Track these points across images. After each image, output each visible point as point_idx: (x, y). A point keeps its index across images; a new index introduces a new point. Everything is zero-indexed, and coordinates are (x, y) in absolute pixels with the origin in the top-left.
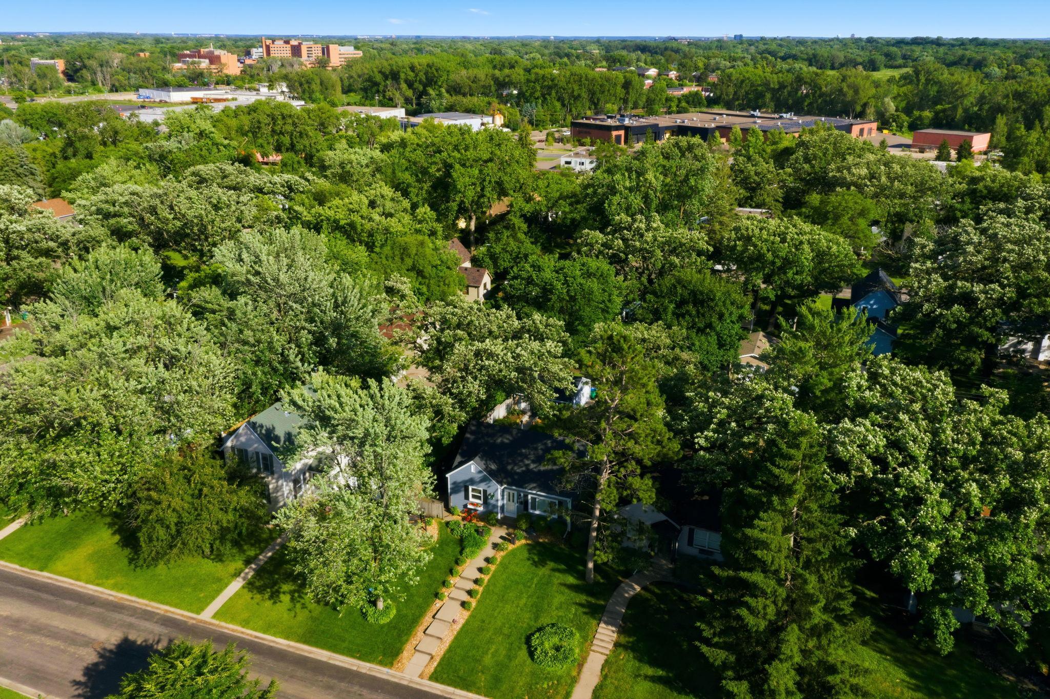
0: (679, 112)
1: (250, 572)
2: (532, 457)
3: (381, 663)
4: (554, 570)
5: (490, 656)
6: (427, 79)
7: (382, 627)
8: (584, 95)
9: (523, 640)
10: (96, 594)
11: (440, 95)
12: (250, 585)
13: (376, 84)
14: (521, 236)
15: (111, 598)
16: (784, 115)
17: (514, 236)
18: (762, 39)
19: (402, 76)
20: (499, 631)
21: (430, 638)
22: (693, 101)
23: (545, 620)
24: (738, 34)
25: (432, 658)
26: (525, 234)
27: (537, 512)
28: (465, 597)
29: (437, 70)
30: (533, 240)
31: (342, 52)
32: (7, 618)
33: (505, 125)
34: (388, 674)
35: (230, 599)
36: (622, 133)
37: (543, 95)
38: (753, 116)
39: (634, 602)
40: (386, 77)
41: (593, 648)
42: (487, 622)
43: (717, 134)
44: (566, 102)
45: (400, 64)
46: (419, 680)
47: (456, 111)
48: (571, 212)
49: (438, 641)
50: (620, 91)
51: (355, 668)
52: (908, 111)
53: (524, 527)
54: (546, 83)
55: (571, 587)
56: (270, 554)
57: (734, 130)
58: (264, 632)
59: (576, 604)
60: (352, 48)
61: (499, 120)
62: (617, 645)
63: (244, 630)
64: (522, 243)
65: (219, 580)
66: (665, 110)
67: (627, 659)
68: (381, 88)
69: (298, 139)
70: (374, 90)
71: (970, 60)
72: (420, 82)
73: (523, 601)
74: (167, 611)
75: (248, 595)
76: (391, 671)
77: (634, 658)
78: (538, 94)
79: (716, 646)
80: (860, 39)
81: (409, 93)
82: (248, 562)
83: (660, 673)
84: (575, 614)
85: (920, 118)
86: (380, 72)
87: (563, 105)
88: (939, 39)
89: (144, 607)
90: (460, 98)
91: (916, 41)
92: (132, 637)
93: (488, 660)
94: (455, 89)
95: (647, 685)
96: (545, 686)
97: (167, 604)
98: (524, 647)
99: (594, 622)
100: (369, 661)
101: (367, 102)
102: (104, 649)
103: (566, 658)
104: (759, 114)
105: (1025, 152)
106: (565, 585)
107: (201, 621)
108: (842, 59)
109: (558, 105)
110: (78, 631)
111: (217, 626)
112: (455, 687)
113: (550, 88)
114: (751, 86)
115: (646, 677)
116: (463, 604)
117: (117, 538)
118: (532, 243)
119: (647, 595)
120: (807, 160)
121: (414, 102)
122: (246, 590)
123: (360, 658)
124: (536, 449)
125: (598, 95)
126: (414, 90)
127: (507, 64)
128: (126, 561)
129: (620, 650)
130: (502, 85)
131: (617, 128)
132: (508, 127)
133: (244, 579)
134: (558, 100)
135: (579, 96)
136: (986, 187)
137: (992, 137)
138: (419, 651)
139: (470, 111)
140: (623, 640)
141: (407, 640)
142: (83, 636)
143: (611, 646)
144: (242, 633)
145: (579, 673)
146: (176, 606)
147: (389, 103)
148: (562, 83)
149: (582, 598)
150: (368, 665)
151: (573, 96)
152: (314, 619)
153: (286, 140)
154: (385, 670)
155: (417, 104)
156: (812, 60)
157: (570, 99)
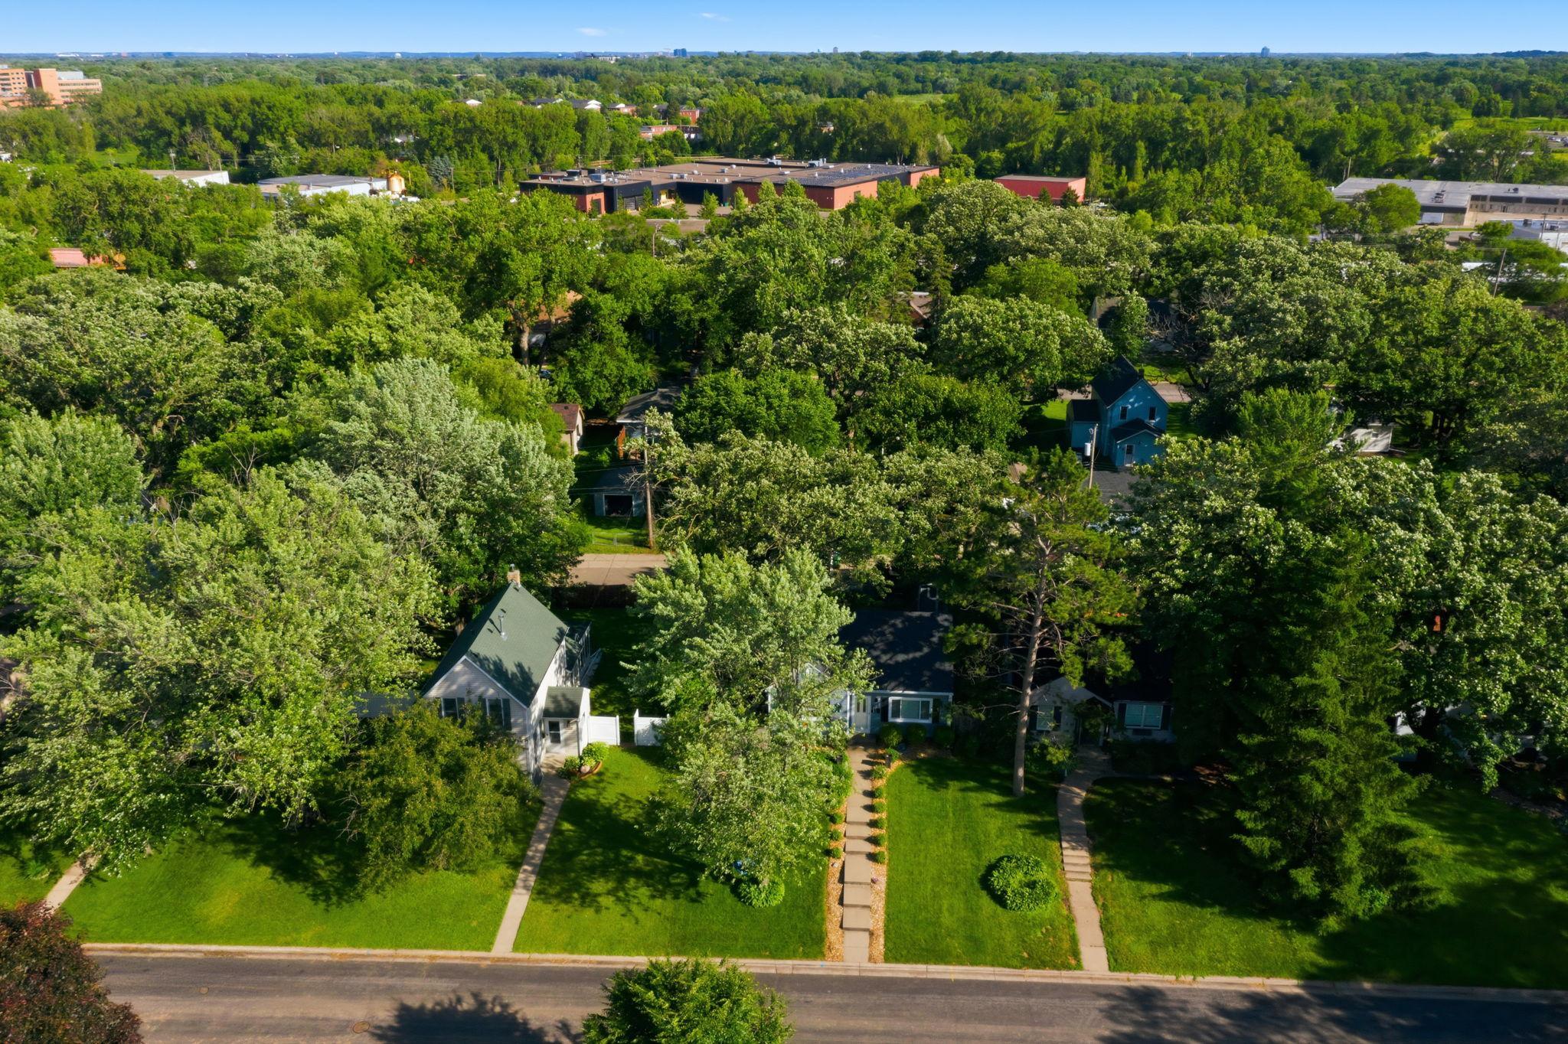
0: (660, 163)
1: (527, 876)
2: (881, 645)
3: (806, 956)
4: (964, 790)
5: (946, 914)
6: (254, 123)
7: (778, 908)
8: (523, 142)
9: (977, 885)
10: (294, 958)
11: (286, 146)
12: (540, 894)
13: (165, 133)
14: (620, 351)
15: (325, 958)
16: (816, 163)
17: (611, 352)
18: (721, 55)
19: (210, 119)
20: (939, 879)
21: (853, 911)
22: (673, 144)
23: (992, 856)
24: (680, 47)
25: (872, 934)
26: (626, 347)
27: (900, 720)
28: (870, 848)
29: (269, 108)
30: (637, 356)
31: (64, 80)
32: (169, 1023)
33: (407, 192)
34: (822, 968)
35: (523, 918)
36: (601, 196)
37: (458, 144)
38: (772, 165)
39: (1088, 809)
40: (182, 122)
41: (1068, 876)
42: (916, 872)
43: (740, 192)
44: (496, 153)
45: (204, 99)
46: (871, 965)
47: (320, 172)
48: (697, 311)
49: (866, 911)
50: (574, 135)
51: (773, 971)
52: (971, 150)
53: (895, 742)
54: (461, 125)
55: (998, 806)
56: (542, 847)
57: (764, 186)
58: (610, 953)
59: (1020, 827)
60: (81, 74)
61: (398, 184)
62: (1096, 868)
63: (575, 957)
64: (624, 361)
65: (486, 898)
66: (638, 160)
67: (1117, 880)
68: (175, 139)
69: (155, 226)
70: (162, 141)
71: (1005, 82)
72: (243, 127)
73: (949, 837)
74: (432, 957)
75: (547, 909)
76: (827, 963)
77: (1128, 877)
78: (449, 142)
79: (1257, 833)
80: (853, 55)
81: (228, 146)
82: (515, 864)
83: (1166, 888)
84: (1024, 839)
85: (989, 160)
86: (168, 113)
87: (492, 158)
88: (954, 53)
89: (391, 960)
90: (325, 152)
91: (926, 57)
92: (413, 1002)
93: (947, 920)
94: (312, 138)
95: (1161, 905)
96: (1039, 934)
97: (426, 946)
98: (984, 893)
99: (1055, 844)
100: (788, 957)
101: (153, 162)
102: (379, 1027)
103: (1047, 894)
104: (780, 163)
105: (1164, 201)
106: (990, 805)
107: (499, 960)
108: (841, 83)
109: (484, 157)
110: (313, 1015)
111: (528, 960)
112: (926, 963)
113: (468, 132)
114: (757, 123)
115: (1154, 897)
116: (873, 857)
117: (266, 871)
118: (637, 361)
119: (1098, 798)
120: (950, 220)
121: (236, 159)
122: (539, 903)
123: (773, 956)
124: (883, 634)
125: (542, 142)
126: (234, 140)
127: (370, 97)
128: (309, 902)
129: (1103, 872)
130: (384, 129)
131: (594, 190)
132: (414, 194)
133: (526, 887)
134: (483, 151)
135: (515, 144)
136: (1184, 245)
137: (1087, 182)
138: (848, 929)
139: (345, 171)
140: (1099, 859)
141: (823, 919)
142: (325, 1019)
143: (1089, 869)
144: (574, 961)
145: (1069, 908)
146: (443, 947)
147: (189, 162)
148: (488, 124)
149: (1023, 818)
150: (789, 962)
151: (506, 144)
152: (673, 920)
153: (135, 228)
154: (818, 963)
155: (240, 164)
156: (805, 83)
157: (501, 149)
